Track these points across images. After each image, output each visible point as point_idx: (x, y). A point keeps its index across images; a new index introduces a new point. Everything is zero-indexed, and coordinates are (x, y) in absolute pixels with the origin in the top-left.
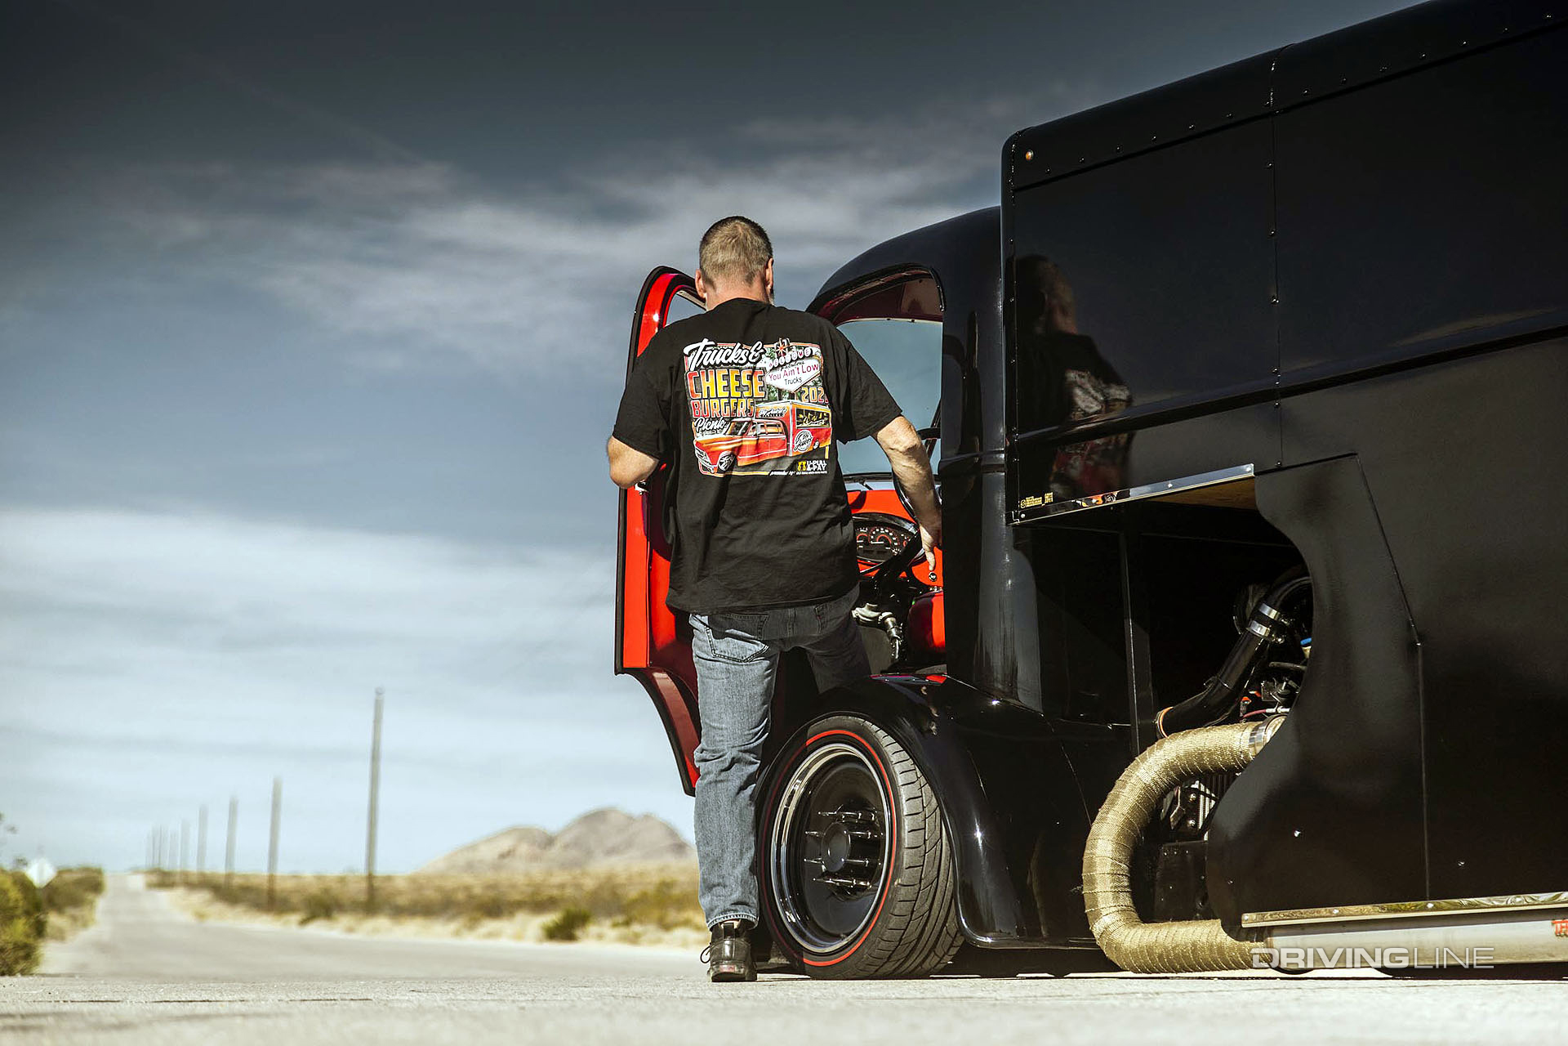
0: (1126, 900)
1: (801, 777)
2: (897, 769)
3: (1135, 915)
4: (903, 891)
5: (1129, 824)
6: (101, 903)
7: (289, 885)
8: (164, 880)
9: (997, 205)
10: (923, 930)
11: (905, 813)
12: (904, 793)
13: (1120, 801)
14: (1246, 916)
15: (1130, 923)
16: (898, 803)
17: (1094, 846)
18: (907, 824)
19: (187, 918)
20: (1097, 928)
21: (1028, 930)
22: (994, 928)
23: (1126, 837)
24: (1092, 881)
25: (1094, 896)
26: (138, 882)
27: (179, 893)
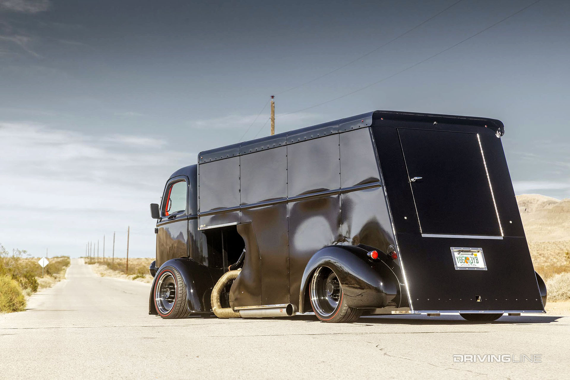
0: (219, 304)
1: (161, 280)
2: (178, 278)
3: (221, 307)
4: (179, 302)
5: (220, 289)
6: (68, 270)
7: (135, 263)
8: (91, 261)
9: (196, 164)
10: (183, 310)
11: (179, 287)
12: (179, 283)
13: (218, 285)
14: (235, 308)
15: (219, 308)
16: (178, 284)
17: (213, 294)
18: (179, 289)
19: (97, 276)
20: (213, 309)
21: (202, 309)
22: (194, 309)
23: (219, 292)
24: (213, 300)
25: (213, 303)
26: (83, 261)
27: (97, 265)
